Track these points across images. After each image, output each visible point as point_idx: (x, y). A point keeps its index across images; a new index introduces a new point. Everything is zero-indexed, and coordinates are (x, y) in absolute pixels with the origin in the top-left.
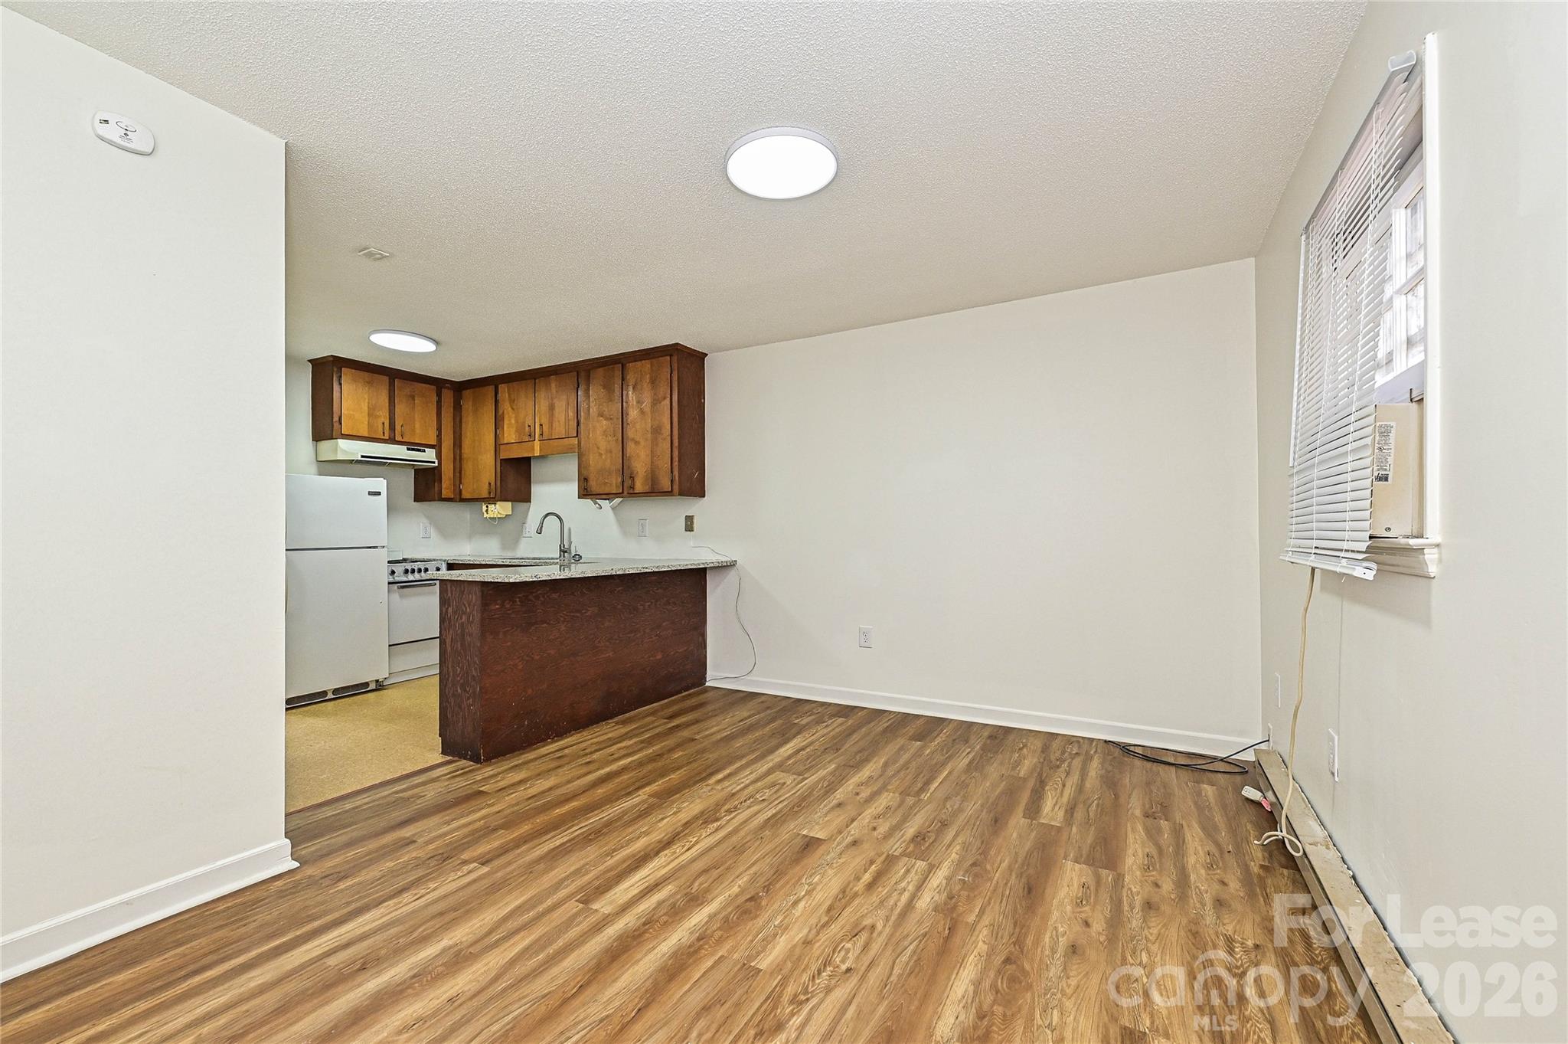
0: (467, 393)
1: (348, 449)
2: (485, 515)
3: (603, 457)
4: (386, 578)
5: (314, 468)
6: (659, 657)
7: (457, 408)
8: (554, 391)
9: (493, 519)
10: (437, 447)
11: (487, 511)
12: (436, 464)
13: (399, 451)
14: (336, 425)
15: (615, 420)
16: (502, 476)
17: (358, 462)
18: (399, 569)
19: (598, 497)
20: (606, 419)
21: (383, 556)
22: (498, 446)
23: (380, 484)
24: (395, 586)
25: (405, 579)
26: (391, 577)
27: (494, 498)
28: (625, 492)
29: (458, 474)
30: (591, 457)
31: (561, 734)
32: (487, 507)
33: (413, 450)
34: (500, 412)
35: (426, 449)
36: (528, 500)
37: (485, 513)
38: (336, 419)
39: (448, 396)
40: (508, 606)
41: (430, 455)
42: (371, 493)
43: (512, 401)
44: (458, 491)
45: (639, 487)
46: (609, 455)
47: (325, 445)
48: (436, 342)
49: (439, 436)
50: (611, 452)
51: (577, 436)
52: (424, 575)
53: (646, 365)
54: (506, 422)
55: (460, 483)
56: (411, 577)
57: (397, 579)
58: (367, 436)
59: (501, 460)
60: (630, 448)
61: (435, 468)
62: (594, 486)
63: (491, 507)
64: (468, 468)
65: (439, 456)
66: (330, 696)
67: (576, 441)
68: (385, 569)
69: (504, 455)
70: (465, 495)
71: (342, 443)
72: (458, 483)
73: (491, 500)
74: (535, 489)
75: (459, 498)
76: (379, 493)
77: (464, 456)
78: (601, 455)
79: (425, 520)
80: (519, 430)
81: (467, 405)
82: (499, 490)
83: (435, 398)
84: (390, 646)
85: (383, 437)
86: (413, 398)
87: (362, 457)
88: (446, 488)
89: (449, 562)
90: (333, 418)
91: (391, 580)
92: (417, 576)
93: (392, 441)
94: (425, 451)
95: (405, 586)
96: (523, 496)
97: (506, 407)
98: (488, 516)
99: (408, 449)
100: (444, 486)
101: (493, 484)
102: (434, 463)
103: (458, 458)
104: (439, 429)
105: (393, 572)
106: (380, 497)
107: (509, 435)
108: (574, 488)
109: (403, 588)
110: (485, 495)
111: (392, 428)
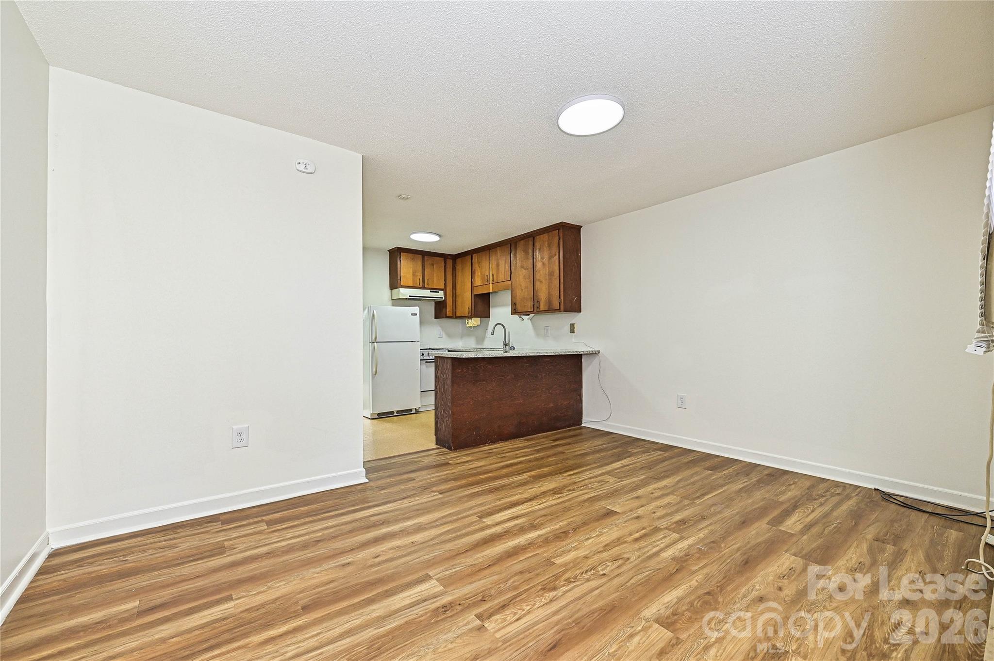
0: (459, 260)
1: (405, 293)
2: (467, 325)
3: (524, 291)
4: (419, 357)
5: (390, 303)
6: (552, 405)
7: (454, 268)
8: (499, 256)
9: (471, 327)
10: (444, 290)
11: (468, 323)
12: (444, 299)
13: (427, 293)
14: (399, 281)
15: (529, 270)
16: (475, 305)
17: (409, 299)
18: (426, 353)
19: (521, 314)
20: (525, 269)
21: (417, 347)
22: (472, 288)
23: (416, 310)
24: (424, 361)
25: (429, 358)
28: (535, 311)
29: (454, 304)
30: (517, 291)
31: (494, 442)
32: (468, 321)
33: (433, 292)
34: (474, 269)
36: (489, 317)
38: (399, 278)
39: (449, 262)
40: (465, 371)
41: (441, 294)
42: (412, 314)
43: (479, 263)
44: (454, 312)
45: (542, 308)
46: (526, 289)
47: (395, 291)
48: (440, 236)
49: (445, 284)
50: (528, 288)
51: (510, 280)
53: (546, 236)
54: (476, 274)
55: (456, 308)
56: (431, 357)
57: (425, 358)
58: (412, 285)
59: (474, 295)
60: (537, 284)
61: (444, 300)
62: (519, 308)
63: (470, 321)
64: (459, 300)
65: (445, 295)
66: (395, 414)
67: (509, 283)
68: (419, 353)
69: (475, 293)
70: (458, 315)
71: (402, 290)
72: (454, 308)
73: (470, 317)
74: (493, 311)
75: (455, 316)
76: (416, 314)
77: (458, 294)
78: (522, 290)
79: (440, 328)
80: (483, 279)
81: (459, 267)
82: (473, 311)
83: (443, 265)
84: (421, 392)
85: (419, 286)
86: (433, 265)
87: (410, 296)
88: (449, 311)
89: (449, 349)
90: (397, 277)
91: (422, 358)
93: (423, 288)
94: (438, 292)
96: (485, 314)
97: (476, 266)
98: (469, 326)
99: (431, 292)
101: (470, 308)
102: (442, 298)
103: (454, 295)
104: (445, 281)
105: (423, 354)
106: (416, 316)
107: (478, 282)
108: (509, 309)
109: (427, 362)
110: (467, 315)
111: (423, 281)
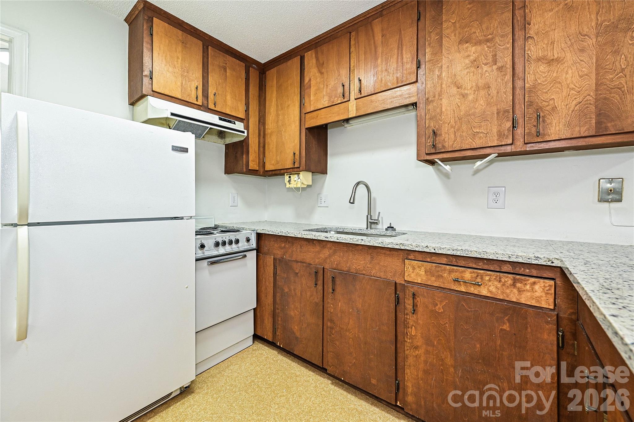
0: (272, 74)
1: (161, 108)
2: (288, 185)
3: (471, 97)
4: (192, 252)
7: (263, 85)
9: (297, 189)
10: (245, 120)
11: (289, 181)
12: (246, 134)
13: (211, 119)
14: (149, 81)
16: (305, 146)
18: (209, 241)
21: (192, 226)
22: (303, 115)
23: (187, 139)
24: (204, 262)
25: (216, 253)
26: (200, 252)
27: (299, 168)
29: (261, 149)
30: (445, 102)
32: (290, 177)
33: (225, 120)
34: (307, 80)
35: (236, 122)
36: (326, 173)
37: (288, 184)
38: (146, 73)
39: (254, 75)
41: (239, 126)
43: (320, 66)
44: (263, 165)
47: (140, 106)
49: (247, 111)
52: (234, 248)
54: (313, 89)
55: (264, 156)
56: (222, 250)
57: (207, 253)
58: (180, 98)
59: (306, 128)
61: (244, 140)
62: (450, 139)
63: (294, 177)
64: (272, 141)
65: (247, 127)
68: (192, 241)
69: (309, 123)
70: (268, 167)
71: (154, 101)
72: (261, 156)
73: (295, 170)
74: (331, 162)
75: (264, 172)
77: (268, 131)
78: (464, 96)
79: (234, 190)
81: (272, 83)
82: (304, 160)
83: (243, 75)
85: (196, 103)
86: (224, 69)
87: (172, 114)
88: (253, 161)
89: (258, 232)
90: (142, 71)
91: (200, 254)
92: (228, 249)
93: (204, 107)
94: (235, 124)
95: (214, 261)
96: (322, 168)
97: (312, 71)
98: (291, 186)
99: (220, 119)
100: (251, 158)
101: (297, 153)
102: (243, 132)
103: (262, 134)
104: (247, 104)
105: (202, 246)
107: (316, 101)
109: (213, 263)
110: (289, 165)
111: (206, 95)
